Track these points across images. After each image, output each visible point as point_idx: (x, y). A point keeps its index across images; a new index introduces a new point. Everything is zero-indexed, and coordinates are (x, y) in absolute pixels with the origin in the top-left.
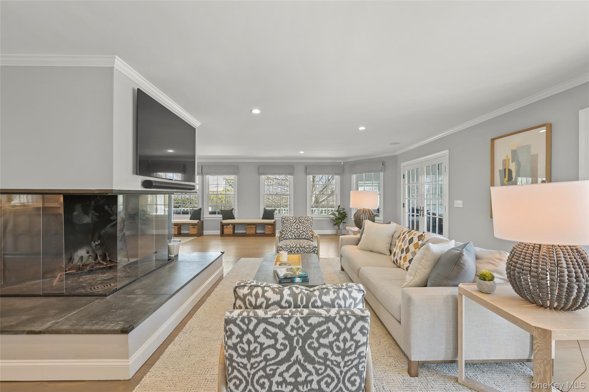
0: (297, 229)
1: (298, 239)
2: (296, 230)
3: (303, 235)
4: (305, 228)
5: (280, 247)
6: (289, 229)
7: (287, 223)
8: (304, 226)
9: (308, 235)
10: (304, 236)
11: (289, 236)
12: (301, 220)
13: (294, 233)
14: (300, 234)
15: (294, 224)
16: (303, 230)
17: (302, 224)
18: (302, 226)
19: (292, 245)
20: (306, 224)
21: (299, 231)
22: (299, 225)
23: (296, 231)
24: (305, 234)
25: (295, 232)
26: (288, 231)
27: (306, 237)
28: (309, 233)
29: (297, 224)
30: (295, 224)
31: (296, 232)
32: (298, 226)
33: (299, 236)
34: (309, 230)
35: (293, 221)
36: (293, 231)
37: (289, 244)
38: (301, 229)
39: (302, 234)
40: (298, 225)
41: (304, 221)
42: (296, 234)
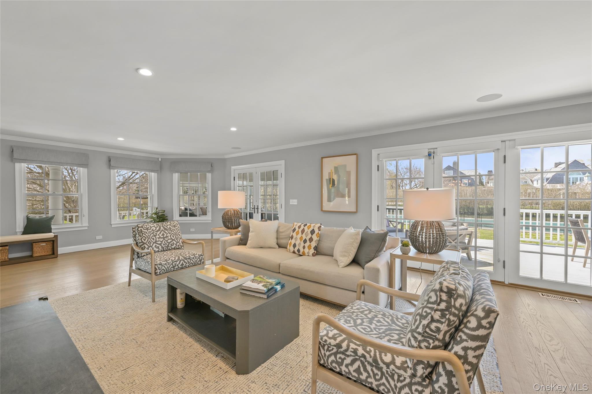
0: (164, 238)
1: (167, 250)
2: (162, 239)
3: (173, 245)
4: (174, 235)
5: (159, 265)
6: (153, 239)
7: (148, 233)
8: (172, 234)
9: (178, 244)
10: (175, 246)
11: (155, 249)
12: (167, 226)
13: (160, 244)
14: (169, 244)
15: (159, 233)
16: (171, 239)
17: (169, 231)
18: (170, 234)
19: (174, 259)
20: (174, 230)
21: (167, 241)
22: (165, 233)
23: (163, 241)
24: (175, 243)
25: (162, 242)
26: (152, 243)
27: (176, 246)
28: (179, 240)
30: (160, 232)
31: (163, 242)
32: (164, 235)
33: (168, 246)
34: (179, 237)
35: (156, 229)
36: (158, 241)
37: (169, 258)
38: (169, 238)
39: (171, 243)
40: (164, 233)
41: (170, 227)
42: (164, 244)
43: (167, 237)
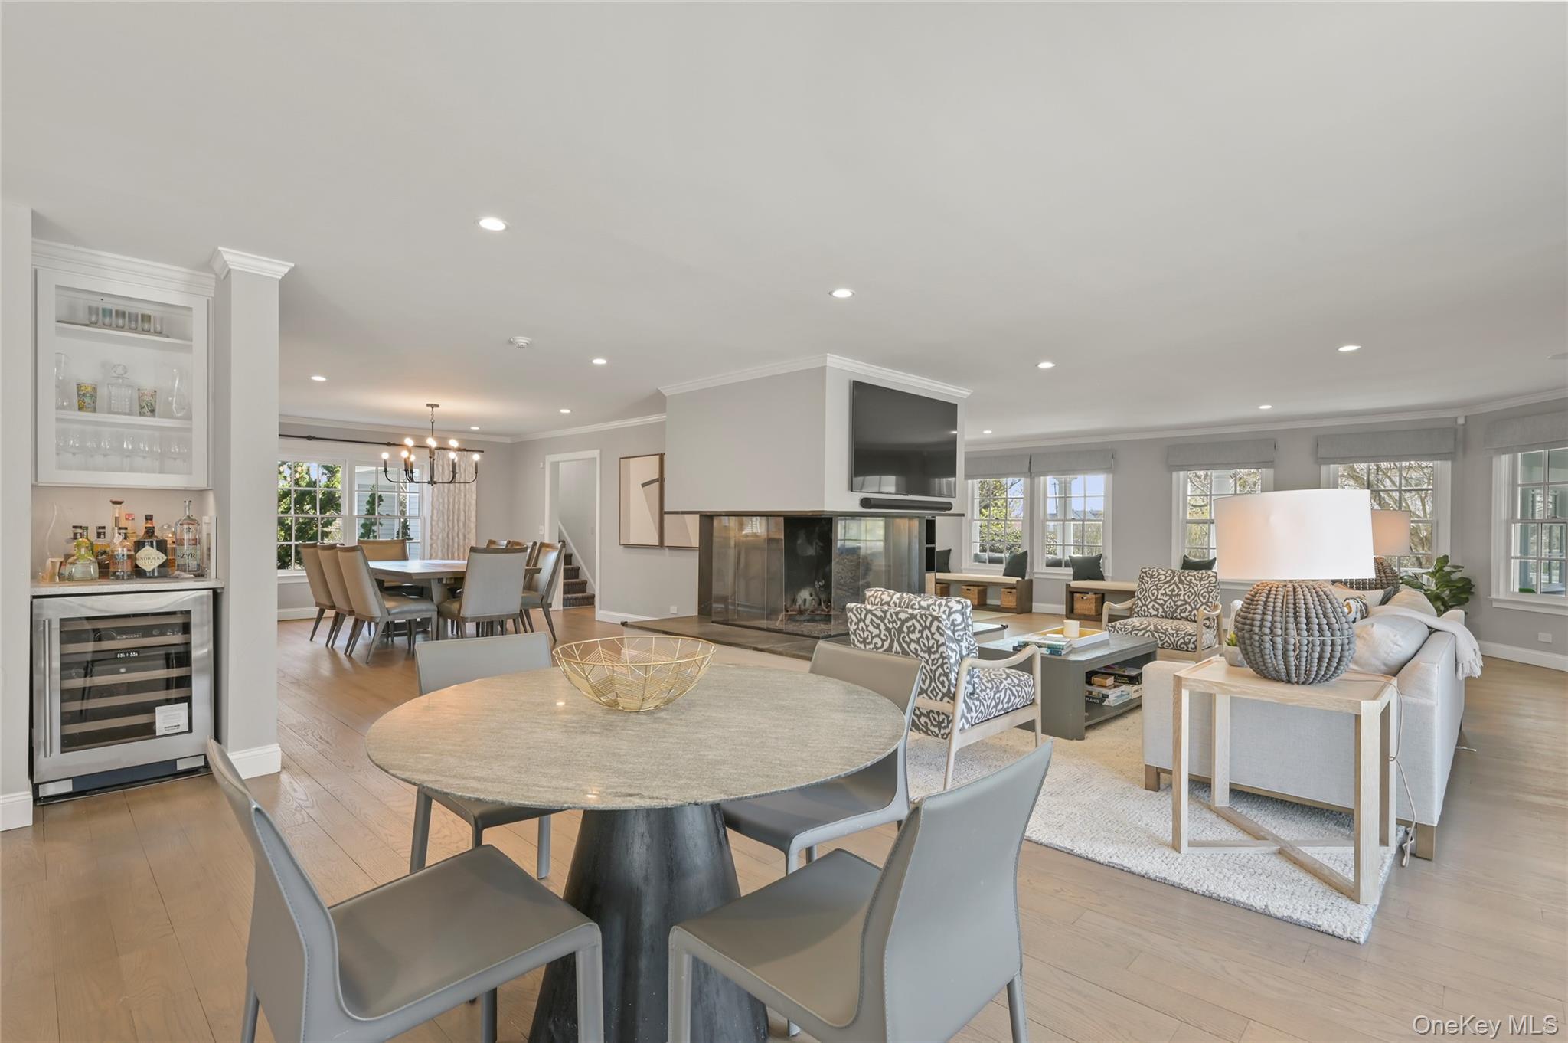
0: (1171, 596)
1: (1172, 618)
2: (1168, 598)
6: (1153, 595)
7: (1150, 583)
10: (1187, 613)
11: (1151, 610)
13: (1162, 605)
14: (1177, 609)
15: (1166, 586)
16: (1184, 600)
17: (1185, 586)
18: (1185, 591)
20: (1197, 586)
21: (1175, 602)
22: (1178, 587)
23: (1168, 600)
24: (1189, 608)
25: (1165, 602)
26: (1150, 600)
27: (1190, 615)
29: (1174, 585)
30: (1168, 584)
31: (1168, 603)
33: (1175, 611)
34: (1200, 600)
36: (1160, 599)
38: (1182, 597)
39: (1181, 608)
40: (1176, 588)
41: (1191, 580)
42: (1167, 607)
43: (1177, 595)
